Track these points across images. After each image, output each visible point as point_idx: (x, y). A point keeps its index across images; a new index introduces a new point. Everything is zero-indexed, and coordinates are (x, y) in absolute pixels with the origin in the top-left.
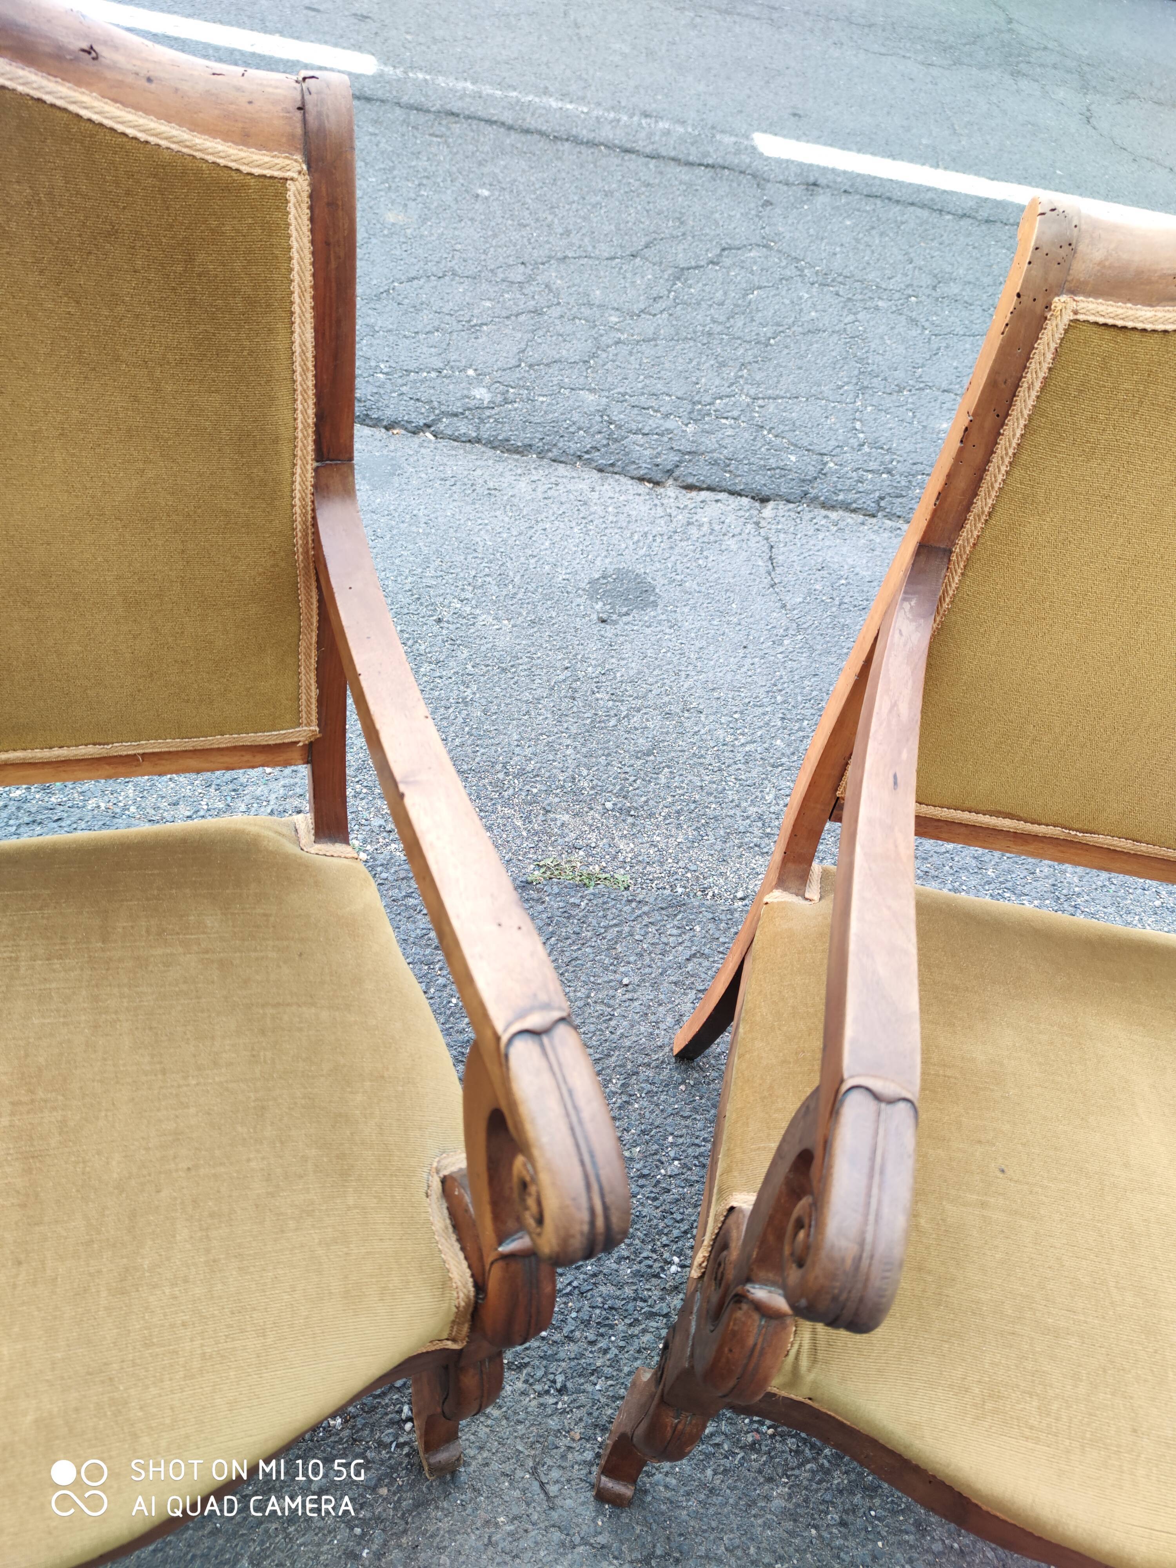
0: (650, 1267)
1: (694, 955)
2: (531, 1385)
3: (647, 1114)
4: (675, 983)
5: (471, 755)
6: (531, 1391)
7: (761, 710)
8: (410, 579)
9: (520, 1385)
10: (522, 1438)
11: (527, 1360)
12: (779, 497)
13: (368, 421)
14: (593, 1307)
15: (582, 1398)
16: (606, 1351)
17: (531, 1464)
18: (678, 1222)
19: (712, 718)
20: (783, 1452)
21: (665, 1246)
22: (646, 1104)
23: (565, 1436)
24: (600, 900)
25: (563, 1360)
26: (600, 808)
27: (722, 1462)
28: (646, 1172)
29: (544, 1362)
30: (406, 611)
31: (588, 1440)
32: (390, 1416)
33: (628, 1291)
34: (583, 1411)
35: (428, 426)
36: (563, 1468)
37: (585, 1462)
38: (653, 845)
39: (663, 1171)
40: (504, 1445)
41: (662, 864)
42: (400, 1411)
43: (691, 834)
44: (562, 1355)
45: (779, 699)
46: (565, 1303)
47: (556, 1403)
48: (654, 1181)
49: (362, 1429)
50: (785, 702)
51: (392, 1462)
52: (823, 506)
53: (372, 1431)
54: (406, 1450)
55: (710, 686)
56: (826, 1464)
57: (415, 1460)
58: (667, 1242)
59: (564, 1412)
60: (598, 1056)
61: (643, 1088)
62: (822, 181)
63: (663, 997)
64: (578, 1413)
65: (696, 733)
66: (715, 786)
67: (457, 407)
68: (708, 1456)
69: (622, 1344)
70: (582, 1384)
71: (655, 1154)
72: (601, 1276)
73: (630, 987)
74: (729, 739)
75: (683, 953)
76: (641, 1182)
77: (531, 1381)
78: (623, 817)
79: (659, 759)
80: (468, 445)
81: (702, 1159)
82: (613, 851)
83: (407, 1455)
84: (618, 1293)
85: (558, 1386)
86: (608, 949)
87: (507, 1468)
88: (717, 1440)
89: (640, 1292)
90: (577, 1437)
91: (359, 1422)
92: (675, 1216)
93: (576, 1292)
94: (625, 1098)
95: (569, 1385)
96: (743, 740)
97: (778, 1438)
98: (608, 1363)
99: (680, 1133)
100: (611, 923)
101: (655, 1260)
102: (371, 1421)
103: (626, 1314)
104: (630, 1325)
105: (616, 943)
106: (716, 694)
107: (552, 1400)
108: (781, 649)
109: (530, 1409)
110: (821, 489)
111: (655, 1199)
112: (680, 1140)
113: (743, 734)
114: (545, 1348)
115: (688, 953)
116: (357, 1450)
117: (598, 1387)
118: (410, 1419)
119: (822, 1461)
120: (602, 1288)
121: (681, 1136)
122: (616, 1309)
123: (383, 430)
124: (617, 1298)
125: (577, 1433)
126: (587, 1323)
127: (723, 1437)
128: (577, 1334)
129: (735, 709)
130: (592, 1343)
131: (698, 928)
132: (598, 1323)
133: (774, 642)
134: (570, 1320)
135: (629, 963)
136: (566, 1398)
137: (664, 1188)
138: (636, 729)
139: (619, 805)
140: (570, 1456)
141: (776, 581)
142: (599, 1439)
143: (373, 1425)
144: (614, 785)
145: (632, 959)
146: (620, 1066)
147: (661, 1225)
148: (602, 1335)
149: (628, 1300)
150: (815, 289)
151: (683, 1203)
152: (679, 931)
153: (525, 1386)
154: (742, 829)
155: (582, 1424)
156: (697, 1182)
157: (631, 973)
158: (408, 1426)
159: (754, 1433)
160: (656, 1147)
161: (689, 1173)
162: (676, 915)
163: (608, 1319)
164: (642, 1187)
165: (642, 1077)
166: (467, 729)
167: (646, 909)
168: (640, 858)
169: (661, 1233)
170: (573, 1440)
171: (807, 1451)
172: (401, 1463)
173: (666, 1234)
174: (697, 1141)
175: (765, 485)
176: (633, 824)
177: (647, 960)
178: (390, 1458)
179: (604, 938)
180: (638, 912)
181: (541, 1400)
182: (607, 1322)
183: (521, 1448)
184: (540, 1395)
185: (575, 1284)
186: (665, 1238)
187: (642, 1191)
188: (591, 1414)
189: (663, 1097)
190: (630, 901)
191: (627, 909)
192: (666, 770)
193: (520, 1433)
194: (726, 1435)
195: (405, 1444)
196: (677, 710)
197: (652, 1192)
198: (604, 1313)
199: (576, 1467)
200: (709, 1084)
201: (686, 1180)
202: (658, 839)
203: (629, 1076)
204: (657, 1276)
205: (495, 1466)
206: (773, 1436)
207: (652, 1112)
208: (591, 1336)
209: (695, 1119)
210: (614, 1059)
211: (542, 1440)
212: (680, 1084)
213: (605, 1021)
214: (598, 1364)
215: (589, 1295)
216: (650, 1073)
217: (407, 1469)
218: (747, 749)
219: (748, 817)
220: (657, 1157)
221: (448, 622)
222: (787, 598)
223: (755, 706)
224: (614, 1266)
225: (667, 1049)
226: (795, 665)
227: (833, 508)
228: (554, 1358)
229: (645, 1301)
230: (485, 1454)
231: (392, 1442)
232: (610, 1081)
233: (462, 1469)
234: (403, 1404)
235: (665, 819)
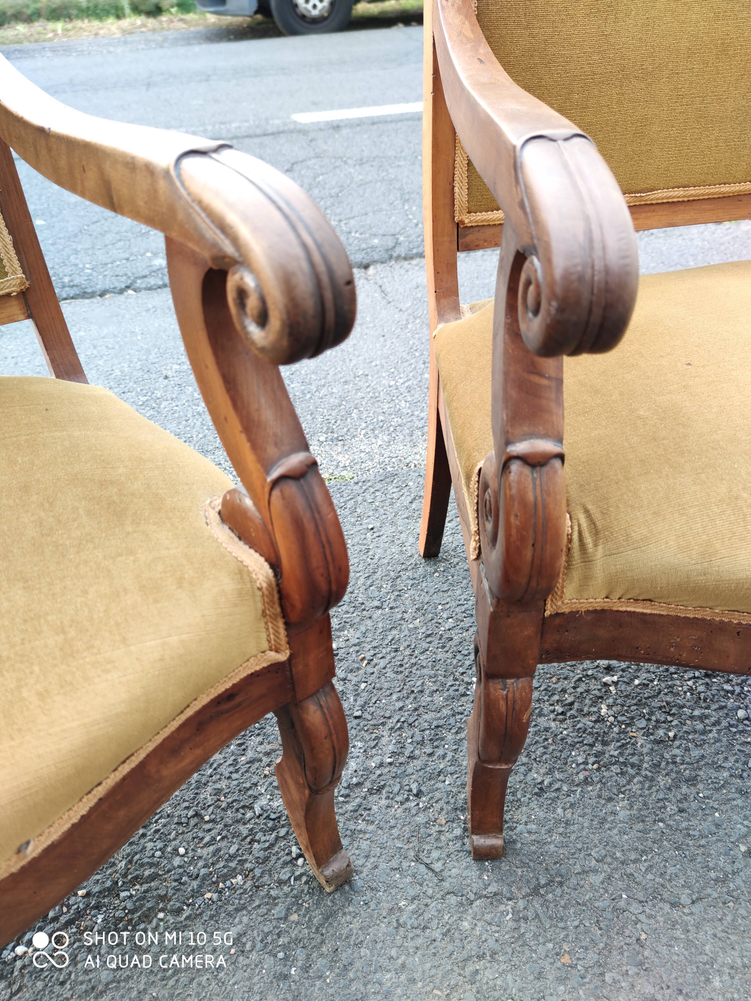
0: (457, 690)
1: (414, 499)
2: (392, 799)
3: (417, 598)
4: (407, 518)
5: (214, 440)
6: (394, 803)
7: (407, 363)
8: (139, 363)
9: (384, 802)
10: (398, 838)
11: (382, 783)
12: (375, 262)
13: (86, 296)
14: (423, 731)
15: (438, 795)
16: (444, 756)
17: (413, 854)
18: (466, 655)
19: (376, 376)
20: (611, 777)
21: (463, 674)
22: (413, 592)
23: (434, 825)
24: (335, 489)
25: (413, 774)
26: (316, 443)
27: (567, 800)
28: (429, 632)
29: (398, 780)
30: (141, 379)
31: (453, 822)
32: (282, 859)
33: (446, 712)
34: (441, 803)
35: (128, 287)
36: (441, 848)
37: (456, 837)
38: (361, 451)
39: (442, 628)
40: (385, 848)
41: (372, 460)
42: (289, 854)
43: (386, 438)
44: (410, 771)
45: (417, 354)
46: (399, 735)
47: (418, 804)
48: (438, 636)
49: (261, 877)
50: (422, 354)
51: (295, 892)
52: (405, 259)
53: (270, 875)
54: (304, 879)
55: (368, 361)
56: (649, 774)
57: (315, 884)
58: (464, 671)
59: (426, 809)
60: (366, 575)
61: (408, 584)
62: (341, 124)
63: (401, 528)
64: (437, 806)
65: (368, 387)
66: (392, 409)
67: (146, 272)
68: (554, 800)
69: (455, 747)
70: (434, 785)
71: (432, 620)
72: (421, 709)
73: (375, 530)
74: (392, 383)
75: (406, 500)
76: (428, 640)
77: (391, 796)
78: (335, 443)
79: (348, 406)
80: (159, 290)
81: (468, 612)
82: (335, 463)
83: (306, 883)
84: (439, 715)
85: (415, 791)
86: (350, 514)
87: (394, 864)
88: (556, 786)
89: (455, 709)
90: (444, 822)
91: (258, 872)
92: (462, 652)
93: (406, 725)
94: (396, 593)
95: (423, 788)
96: (401, 381)
97: (603, 769)
98: (449, 764)
99: (445, 602)
100: (348, 498)
101: (459, 685)
102: (267, 868)
103: (450, 727)
104: (457, 733)
105: (356, 508)
106: (373, 364)
107: (413, 804)
108: (408, 330)
109: (397, 816)
110: (401, 251)
111: (443, 647)
112: (447, 606)
113: (400, 378)
114: (395, 770)
115: (409, 499)
116: (262, 893)
117: (447, 783)
118: (300, 856)
119: (643, 773)
120: (426, 717)
121: (447, 603)
122: (441, 727)
123: (98, 298)
124: (439, 718)
125: (442, 820)
126: (422, 743)
127: (560, 783)
128: (417, 752)
129: (389, 368)
130: (430, 755)
131: (411, 484)
132: (431, 740)
133: (402, 329)
134: (407, 745)
135: (369, 517)
136: (424, 799)
137: (448, 638)
138: (326, 395)
139: (330, 438)
140: (443, 838)
141: (390, 300)
142: (462, 818)
143: (270, 870)
144: (322, 428)
145: (371, 513)
146: (386, 576)
147: (455, 662)
148: (437, 747)
149: (447, 717)
150: (357, 167)
151: (465, 644)
152: (399, 489)
153: (387, 801)
154: (420, 426)
155: (444, 812)
156: (471, 626)
157: (373, 522)
158: (300, 861)
159: (583, 772)
160: (430, 615)
161: (462, 623)
162: (392, 481)
163: (437, 735)
164: (430, 643)
165: (404, 577)
166: (205, 428)
167: (370, 484)
168: (356, 461)
169: (456, 667)
170: (441, 825)
171: (629, 769)
172: (302, 891)
173: (461, 666)
174: (460, 603)
175: (363, 258)
176: (344, 445)
177: (382, 511)
178: (292, 890)
179: (346, 508)
180: (364, 488)
181: (405, 806)
182: (437, 737)
183: (400, 846)
184: (402, 803)
185: (402, 719)
186: (461, 669)
187: (431, 645)
188: (448, 802)
189: (424, 585)
190: (357, 483)
191: (357, 487)
192: (355, 411)
193: (396, 835)
194: (561, 780)
195: (301, 875)
196: (352, 378)
197: (439, 643)
198: (432, 732)
199: (451, 843)
200: (455, 567)
201: (462, 628)
202: (364, 447)
203: (395, 579)
204: (464, 695)
205: (383, 866)
206: (598, 769)
207: (420, 596)
208: (429, 750)
209: (453, 590)
210: (379, 573)
211: (415, 834)
212: (434, 573)
213: (364, 554)
214: (442, 766)
215: (416, 723)
216: (410, 574)
217: (309, 893)
218: (406, 384)
219: (422, 419)
220: (435, 621)
221: (173, 377)
222: (401, 306)
223: (402, 362)
224: (429, 699)
225: (416, 556)
226: (421, 335)
227: (412, 258)
228: (405, 774)
229: (462, 714)
230: (372, 860)
231: (290, 878)
232: (381, 587)
233: (357, 878)
234: (290, 847)
235: (365, 436)
